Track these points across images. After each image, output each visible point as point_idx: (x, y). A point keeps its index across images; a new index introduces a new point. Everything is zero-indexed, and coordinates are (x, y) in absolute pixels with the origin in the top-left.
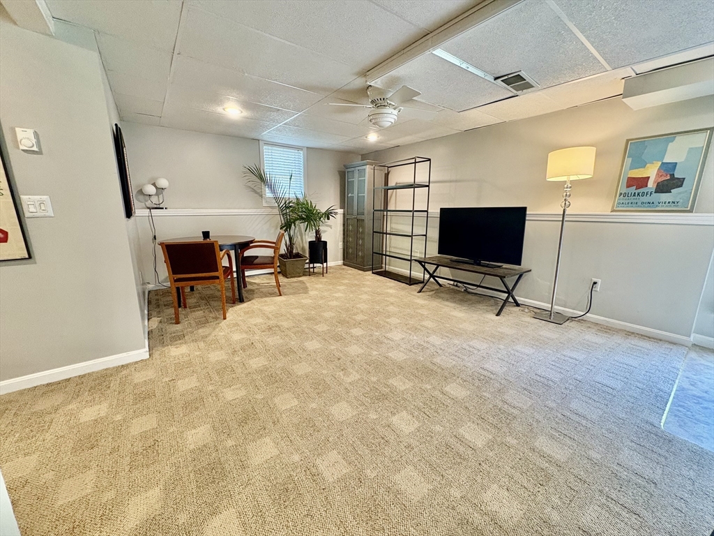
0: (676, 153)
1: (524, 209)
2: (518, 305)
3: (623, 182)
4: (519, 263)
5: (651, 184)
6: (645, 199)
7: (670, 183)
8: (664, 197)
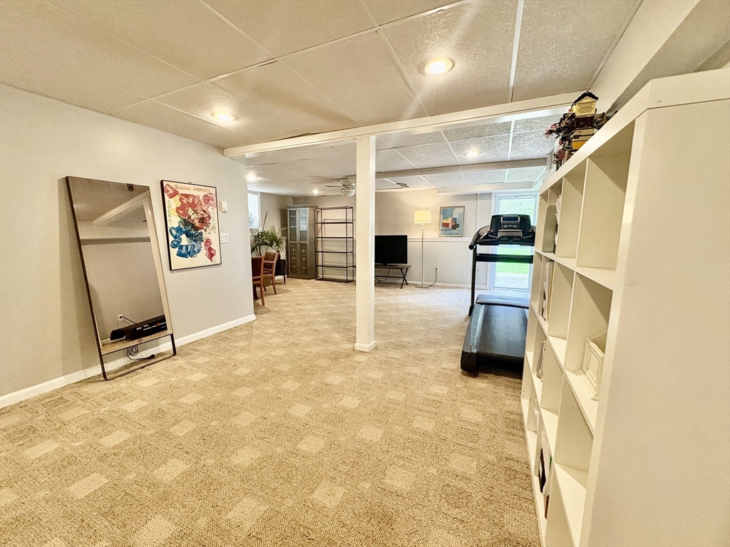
0: (456, 214)
1: (406, 236)
2: (407, 284)
3: (441, 225)
4: (406, 263)
5: (450, 226)
6: (449, 232)
7: (455, 226)
8: (454, 231)
